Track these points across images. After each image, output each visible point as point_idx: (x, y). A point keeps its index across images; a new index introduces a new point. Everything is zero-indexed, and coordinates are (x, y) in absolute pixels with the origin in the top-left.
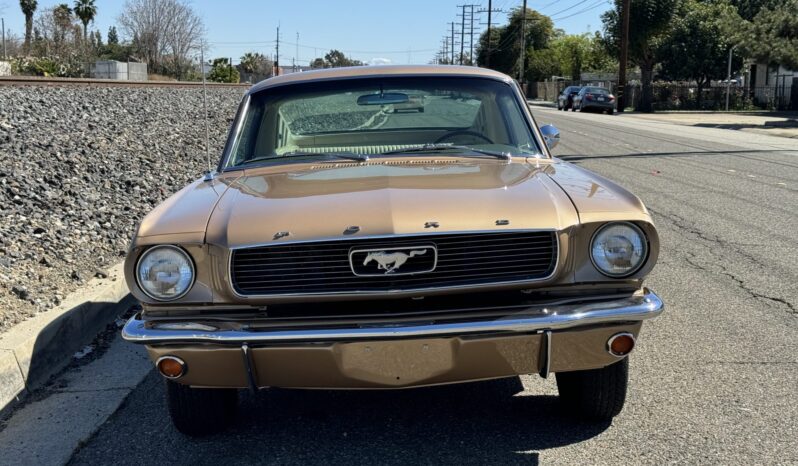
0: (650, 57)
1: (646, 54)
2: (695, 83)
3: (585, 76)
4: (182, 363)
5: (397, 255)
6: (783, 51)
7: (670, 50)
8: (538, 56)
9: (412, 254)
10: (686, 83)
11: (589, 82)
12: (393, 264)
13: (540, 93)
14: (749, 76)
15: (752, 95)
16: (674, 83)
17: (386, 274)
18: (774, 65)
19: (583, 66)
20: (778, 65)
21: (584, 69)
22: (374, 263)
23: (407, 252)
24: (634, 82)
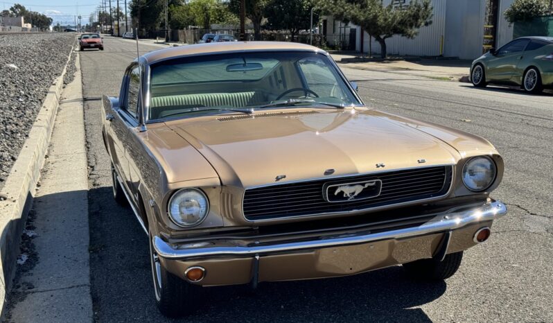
0: (259, 14)
1: (257, 11)
2: (288, 31)
3: (214, 26)
4: (203, 270)
5: (357, 186)
6: (352, 12)
7: (272, 9)
8: (177, 11)
9: (366, 186)
10: (283, 32)
11: (217, 30)
12: (353, 193)
13: (181, 37)
14: (322, 27)
15: (325, 40)
16: (275, 32)
17: (349, 200)
18: (346, 21)
19: (211, 19)
20: (348, 21)
21: (211, 21)
22: (342, 193)
23: (363, 185)
24: (249, 31)
